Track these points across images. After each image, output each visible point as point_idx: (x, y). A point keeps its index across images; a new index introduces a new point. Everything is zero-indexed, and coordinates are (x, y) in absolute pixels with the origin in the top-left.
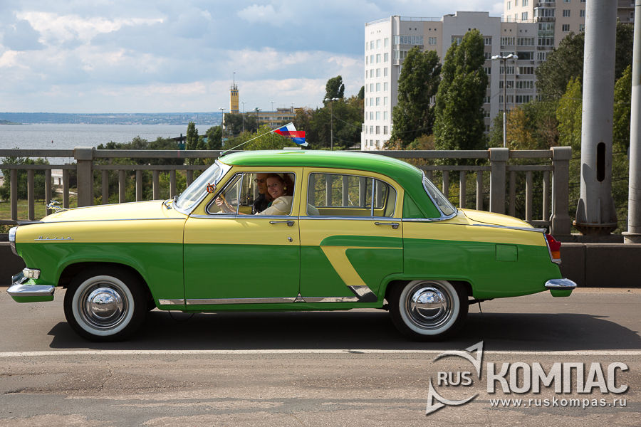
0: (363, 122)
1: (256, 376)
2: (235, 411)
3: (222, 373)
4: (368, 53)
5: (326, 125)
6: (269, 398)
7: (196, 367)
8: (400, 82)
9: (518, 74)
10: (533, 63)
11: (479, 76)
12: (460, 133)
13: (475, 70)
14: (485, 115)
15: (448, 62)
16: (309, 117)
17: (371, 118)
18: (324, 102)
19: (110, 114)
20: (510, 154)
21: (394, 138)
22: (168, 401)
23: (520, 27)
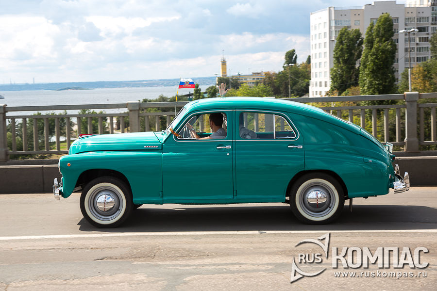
0: (310, 79)
1: (254, 248)
2: (243, 272)
3: (231, 247)
4: (313, 32)
5: (285, 82)
6: (265, 263)
7: (214, 243)
8: (334, 51)
9: (418, 42)
10: (428, 34)
11: (390, 45)
12: (378, 84)
13: (387, 41)
14: (395, 71)
15: (368, 36)
16: (274, 77)
17: (316, 76)
18: (283, 67)
19: (143, 81)
20: (420, 96)
21: (332, 90)
22: (198, 265)
23: (419, 10)
